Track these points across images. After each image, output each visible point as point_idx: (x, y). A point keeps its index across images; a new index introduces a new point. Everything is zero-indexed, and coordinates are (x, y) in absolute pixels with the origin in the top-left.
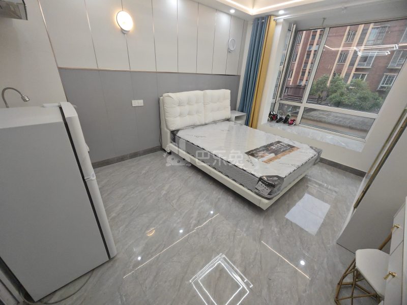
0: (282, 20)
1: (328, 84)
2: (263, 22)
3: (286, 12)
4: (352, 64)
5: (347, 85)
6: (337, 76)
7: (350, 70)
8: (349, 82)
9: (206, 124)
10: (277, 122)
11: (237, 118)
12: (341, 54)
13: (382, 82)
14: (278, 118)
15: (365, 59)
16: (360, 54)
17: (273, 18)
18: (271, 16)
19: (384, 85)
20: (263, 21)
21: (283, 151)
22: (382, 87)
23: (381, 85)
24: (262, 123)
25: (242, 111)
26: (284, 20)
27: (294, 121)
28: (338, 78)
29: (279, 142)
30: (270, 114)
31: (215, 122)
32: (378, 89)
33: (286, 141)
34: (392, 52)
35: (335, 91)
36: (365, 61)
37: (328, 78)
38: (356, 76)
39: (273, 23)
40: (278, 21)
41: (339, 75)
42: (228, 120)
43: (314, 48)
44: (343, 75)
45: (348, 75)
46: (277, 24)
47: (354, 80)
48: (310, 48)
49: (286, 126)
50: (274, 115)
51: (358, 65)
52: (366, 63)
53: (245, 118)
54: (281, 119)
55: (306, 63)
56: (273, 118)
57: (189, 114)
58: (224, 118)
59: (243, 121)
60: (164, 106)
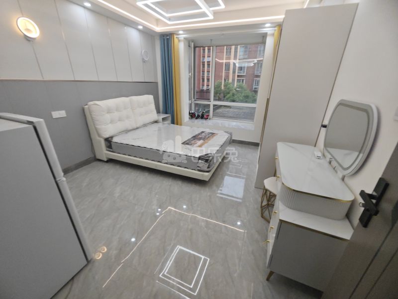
0: (182, 39)
1: (223, 88)
2: (168, 39)
3: (185, 33)
4: (234, 72)
5: (235, 88)
6: (227, 81)
7: (234, 76)
8: (235, 85)
9: (137, 128)
10: (196, 119)
11: (164, 119)
12: (226, 65)
13: (254, 84)
14: (196, 115)
15: (241, 68)
16: (237, 65)
17: (175, 36)
18: (173, 34)
19: (256, 87)
20: (168, 37)
21: (208, 137)
22: (255, 88)
23: (254, 87)
24: (185, 121)
25: (166, 113)
26: (184, 38)
27: (208, 116)
28: (227, 83)
29: (203, 132)
30: (190, 113)
31: (145, 125)
32: (253, 90)
33: (208, 130)
34: (255, 64)
35: (229, 93)
36: (241, 70)
37: (221, 83)
38: (239, 81)
39: (176, 40)
40: (180, 39)
41: (228, 80)
42: (156, 122)
43: (206, 60)
44: (230, 80)
45: (233, 80)
46: (179, 41)
47: (238, 84)
48: (203, 60)
49: (204, 121)
50: (192, 113)
51: (238, 73)
52: (242, 71)
53: (170, 118)
54: (198, 116)
55: (203, 71)
56: (192, 116)
57: (119, 120)
58: (152, 121)
59: (169, 121)
60: (91, 115)
